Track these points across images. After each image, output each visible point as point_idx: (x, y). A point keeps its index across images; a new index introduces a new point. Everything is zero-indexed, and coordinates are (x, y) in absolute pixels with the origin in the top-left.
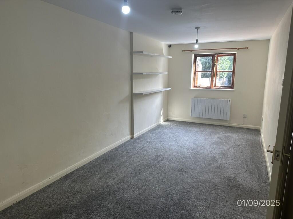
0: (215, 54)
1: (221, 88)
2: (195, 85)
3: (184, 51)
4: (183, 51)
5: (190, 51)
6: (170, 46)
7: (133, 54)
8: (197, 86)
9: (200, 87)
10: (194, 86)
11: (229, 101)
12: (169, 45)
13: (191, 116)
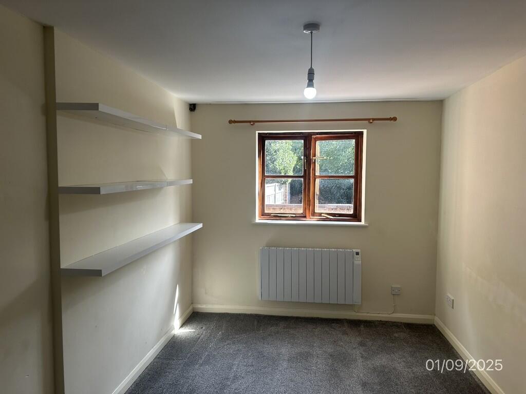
0: (310, 134)
1: (331, 220)
2: (266, 212)
3: (235, 122)
4: (231, 122)
5: (250, 122)
6: (193, 107)
7: (58, 112)
8: (269, 215)
9: (277, 217)
10: (263, 214)
11: (357, 254)
12: (191, 105)
13: (260, 298)
